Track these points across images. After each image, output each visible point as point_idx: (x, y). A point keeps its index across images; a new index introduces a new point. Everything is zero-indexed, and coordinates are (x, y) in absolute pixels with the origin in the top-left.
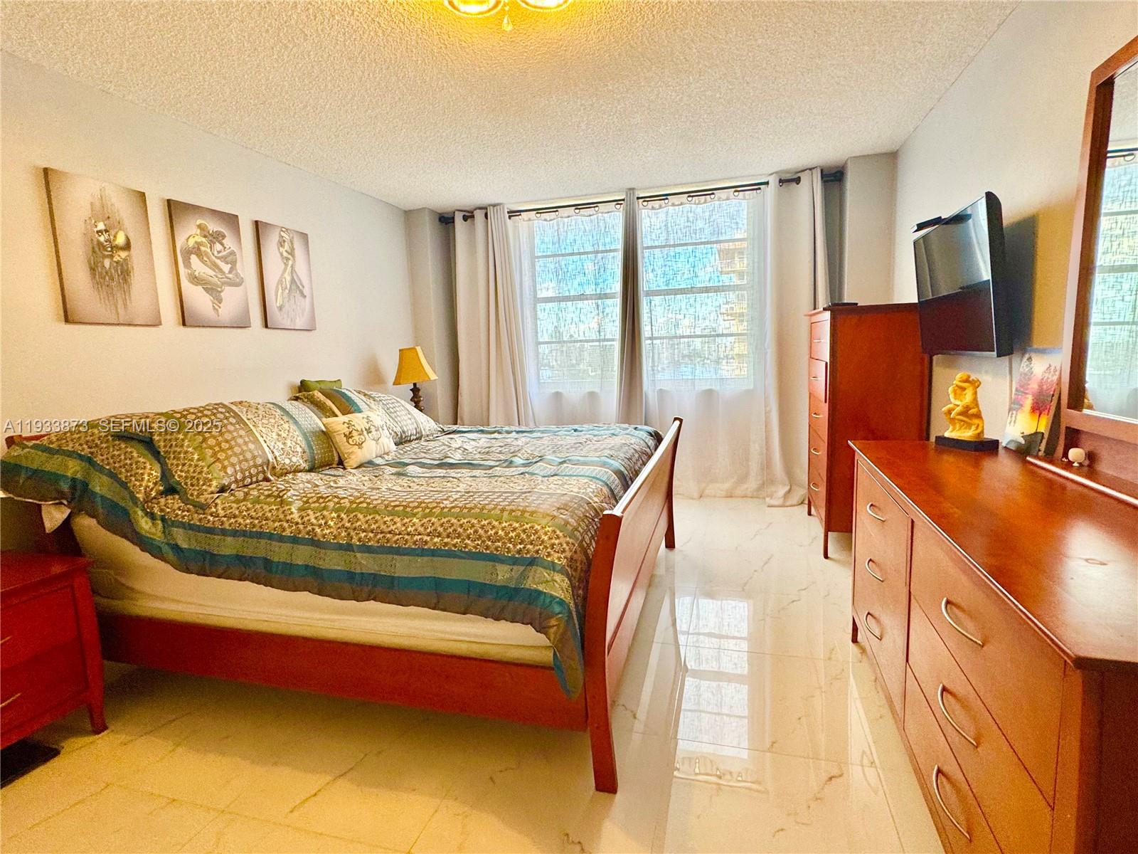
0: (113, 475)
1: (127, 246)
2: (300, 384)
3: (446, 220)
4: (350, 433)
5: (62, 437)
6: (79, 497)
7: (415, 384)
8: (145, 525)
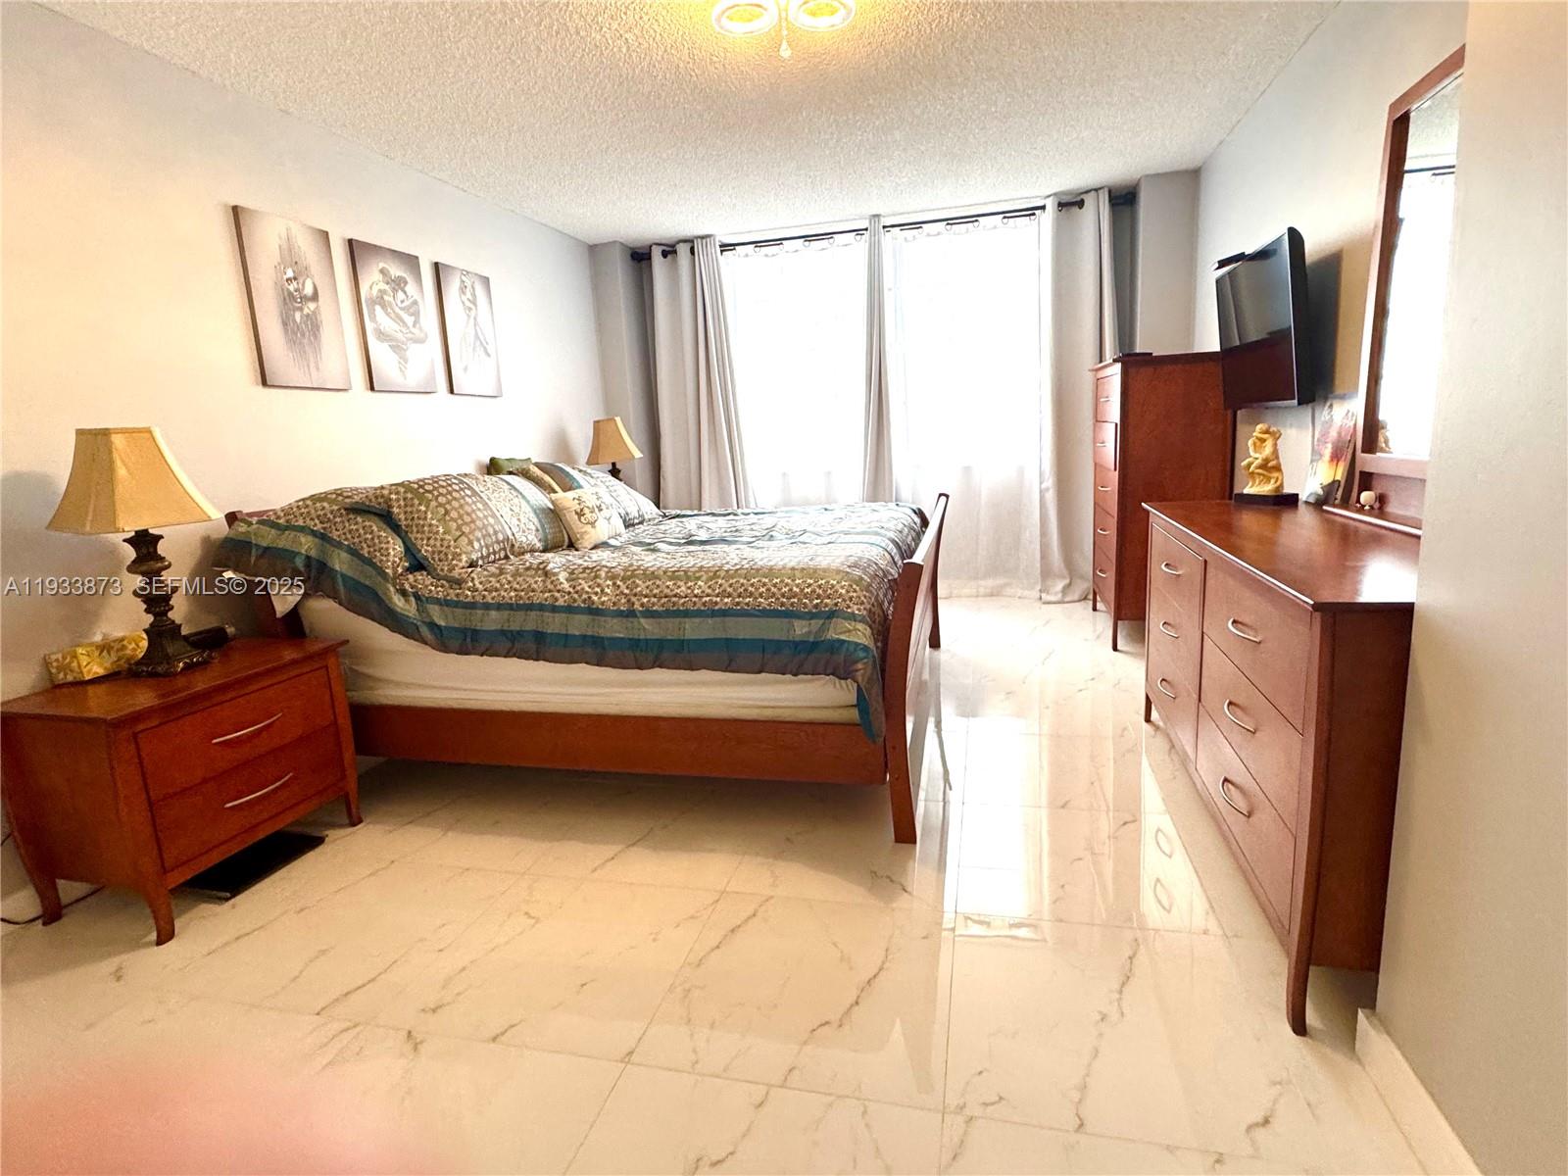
0: (354, 552)
1: (315, 297)
2: (488, 462)
3: (640, 257)
4: (582, 510)
5: (287, 511)
6: (317, 577)
7: (614, 464)
8: (398, 602)
